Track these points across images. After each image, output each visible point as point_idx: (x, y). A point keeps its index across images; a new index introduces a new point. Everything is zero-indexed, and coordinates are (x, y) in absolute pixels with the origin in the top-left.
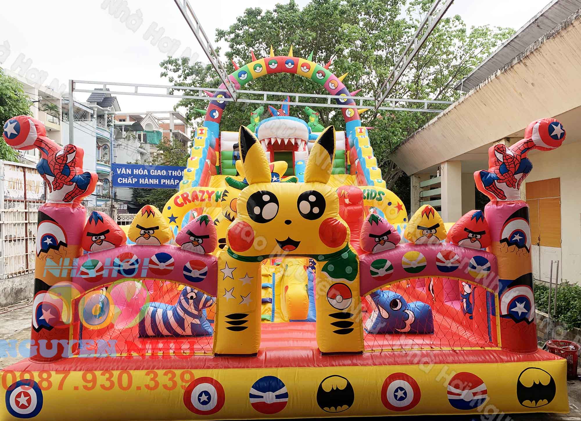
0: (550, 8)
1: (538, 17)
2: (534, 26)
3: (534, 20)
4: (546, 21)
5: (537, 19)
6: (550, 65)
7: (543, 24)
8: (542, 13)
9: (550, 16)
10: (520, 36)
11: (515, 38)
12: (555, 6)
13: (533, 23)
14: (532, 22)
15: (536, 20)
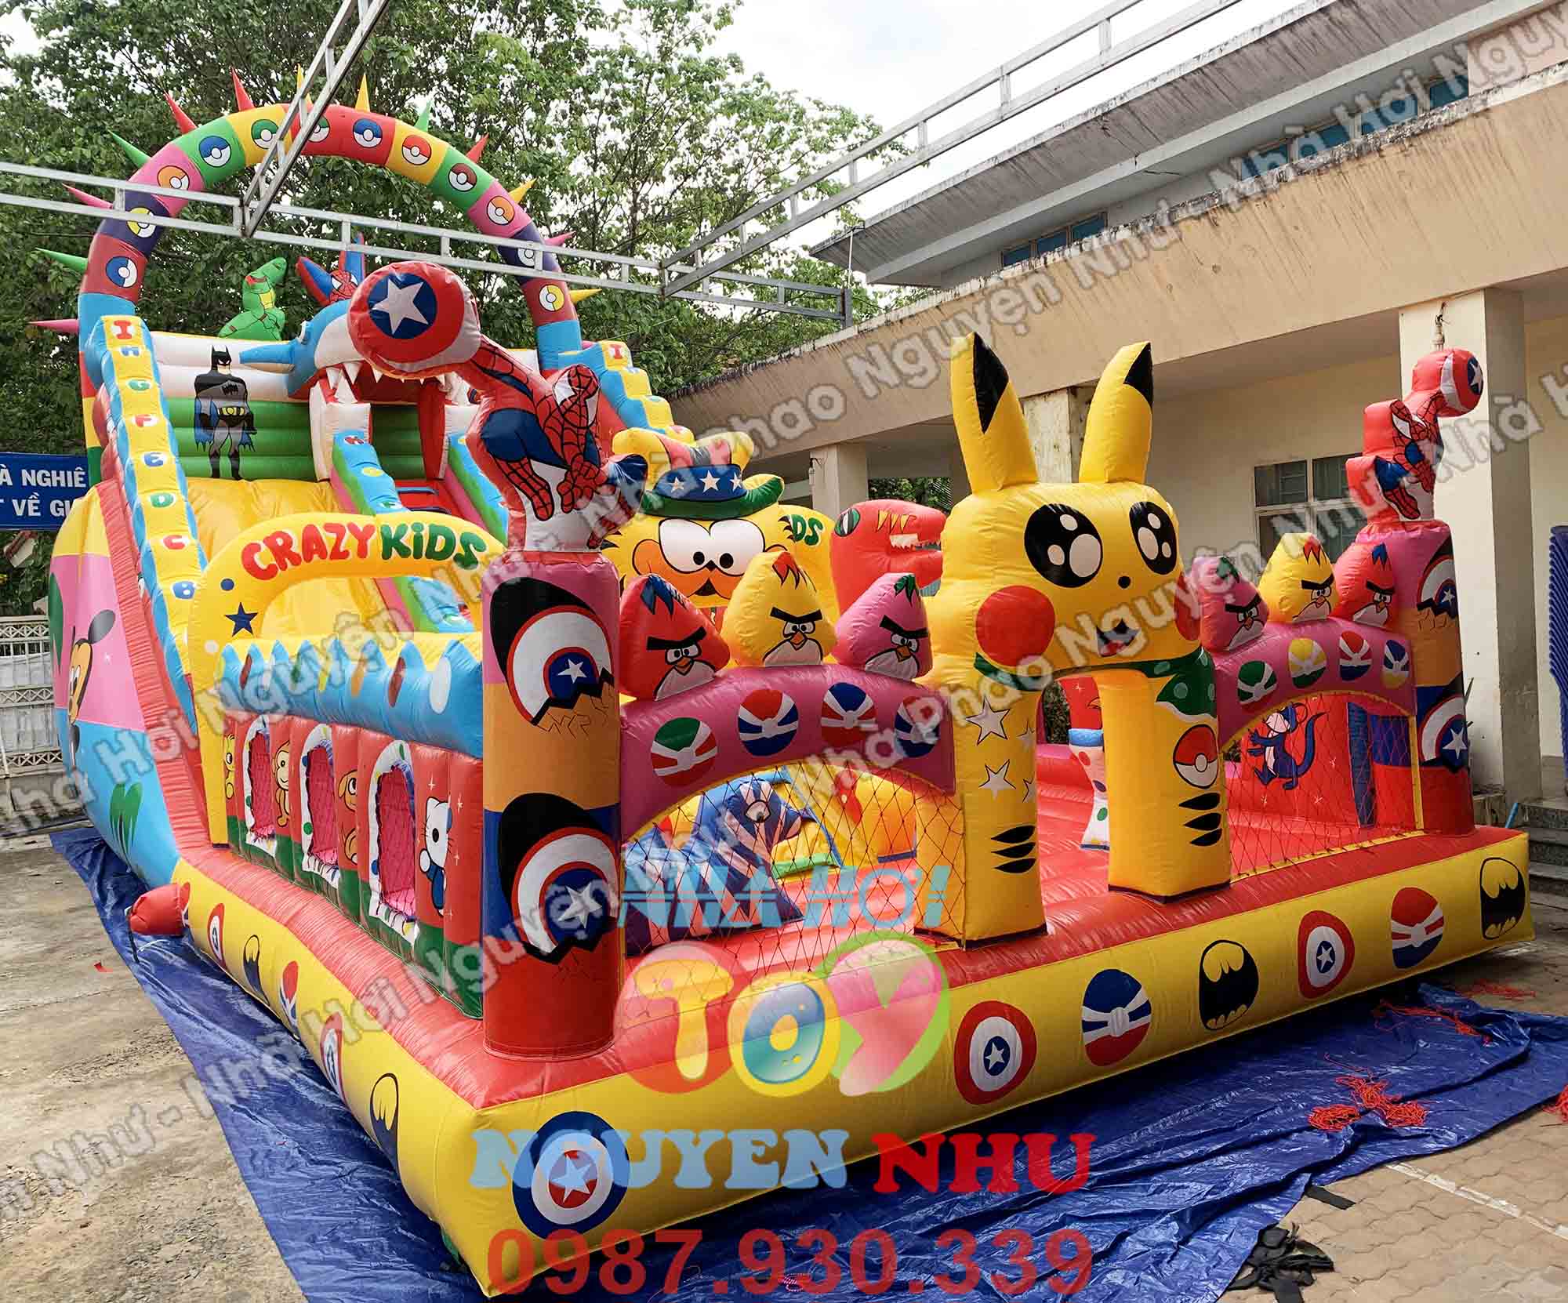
0: (1148, 93)
1: (1112, 107)
2: (1096, 128)
3: (1099, 113)
4: (1127, 119)
5: (1110, 112)
6: (1284, 230)
7: (1119, 125)
8: (1126, 100)
9: (1143, 109)
10: (1048, 144)
11: (1038, 147)
12: (1164, 91)
13: (1095, 119)
14: (1091, 116)
15: (1104, 114)
